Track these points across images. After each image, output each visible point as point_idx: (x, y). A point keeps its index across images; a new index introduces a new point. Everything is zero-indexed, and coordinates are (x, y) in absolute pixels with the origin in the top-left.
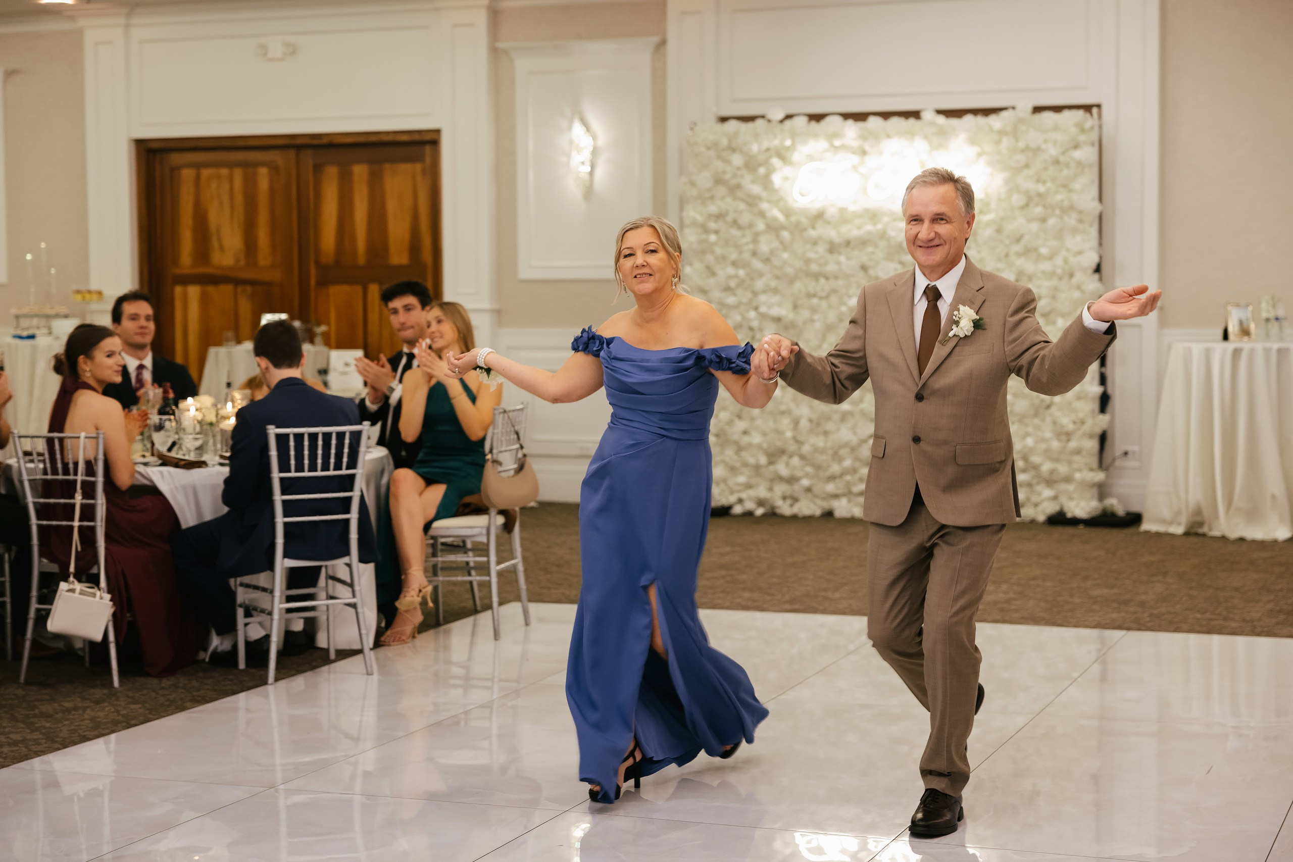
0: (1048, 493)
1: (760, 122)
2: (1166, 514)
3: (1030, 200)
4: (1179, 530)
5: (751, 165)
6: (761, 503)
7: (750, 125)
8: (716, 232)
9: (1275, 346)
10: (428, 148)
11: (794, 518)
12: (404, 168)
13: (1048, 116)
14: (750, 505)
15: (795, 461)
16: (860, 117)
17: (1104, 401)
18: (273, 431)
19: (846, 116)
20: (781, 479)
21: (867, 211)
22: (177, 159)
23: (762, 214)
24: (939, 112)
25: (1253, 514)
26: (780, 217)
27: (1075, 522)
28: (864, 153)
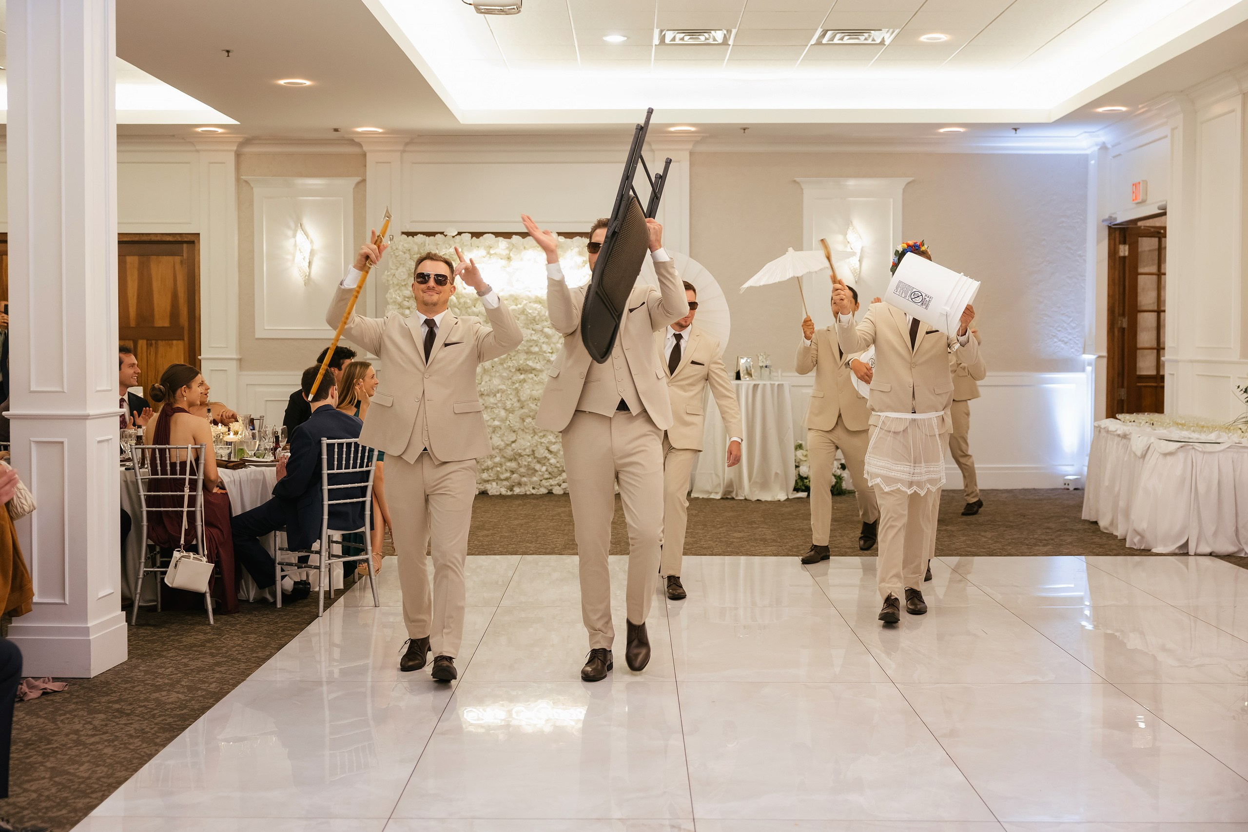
1: (439, 236)
2: (709, 488)
4: (718, 497)
7: (432, 238)
8: (409, 308)
9: (777, 383)
10: (185, 245)
12: (167, 260)
16: (507, 235)
18: (325, 441)
19: (497, 234)
21: (511, 296)
24: (559, 234)
25: (764, 485)
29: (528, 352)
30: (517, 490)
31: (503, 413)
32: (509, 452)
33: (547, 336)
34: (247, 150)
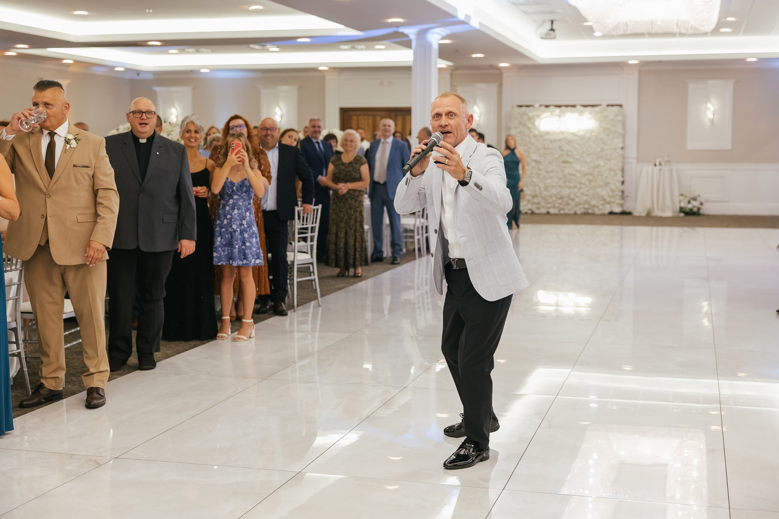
0: (608, 206)
1: (531, 108)
2: (640, 212)
3: (605, 129)
4: (644, 214)
5: (529, 119)
6: (529, 210)
7: (529, 108)
9: (669, 168)
11: (539, 214)
13: (610, 108)
14: (526, 210)
15: (540, 199)
16: (559, 106)
17: (623, 183)
19: (556, 106)
20: (534, 203)
22: (351, 113)
23: (532, 132)
24: (581, 106)
25: (663, 210)
26: (536, 132)
27: (616, 214)
28: (560, 116)
29: (568, 155)
30: (562, 212)
31: (556, 180)
32: (559, 196)
33: (576, 149)
34: (456, 72)
